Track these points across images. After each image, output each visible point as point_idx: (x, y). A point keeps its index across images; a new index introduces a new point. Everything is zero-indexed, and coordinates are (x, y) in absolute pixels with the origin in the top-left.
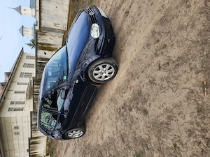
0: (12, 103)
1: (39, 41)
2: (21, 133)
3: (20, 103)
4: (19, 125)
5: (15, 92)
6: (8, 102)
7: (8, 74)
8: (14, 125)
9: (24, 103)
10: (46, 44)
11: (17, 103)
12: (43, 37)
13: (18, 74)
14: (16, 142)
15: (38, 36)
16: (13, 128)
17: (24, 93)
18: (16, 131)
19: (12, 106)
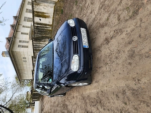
0: (20, 41)
1: (35, 10)
2: (27, 61)
3: (26, 42)
4: (25, 56)
5: (22, 33)
6: (17, 40)
7: (15, 18)
8: (23, 56)
9: (28, 42)
10: (41, 13)
11: (24, 42)
12: (38, 7)
13: (23, 19)
14: (25, 66)
15: (34, 6)
16: (22, 58)
17: (27, 34)
18: (24, 60)
19: (20, 44)
